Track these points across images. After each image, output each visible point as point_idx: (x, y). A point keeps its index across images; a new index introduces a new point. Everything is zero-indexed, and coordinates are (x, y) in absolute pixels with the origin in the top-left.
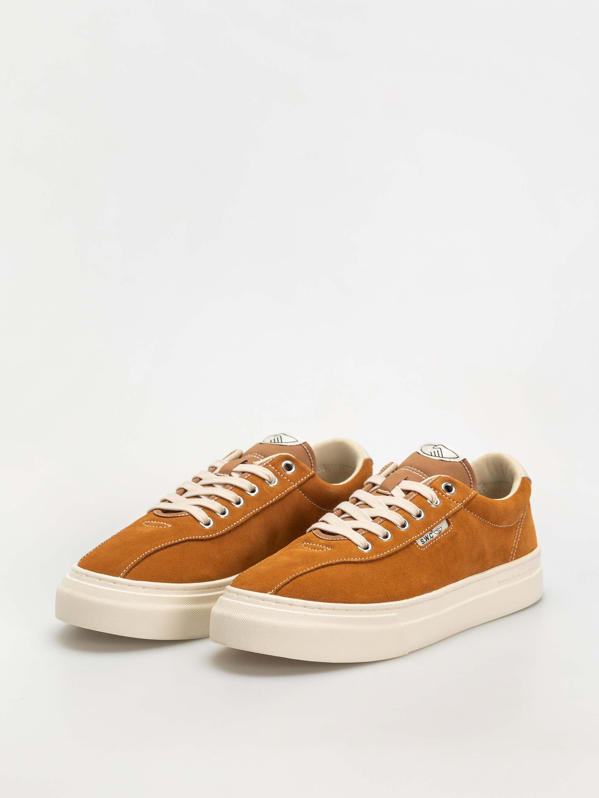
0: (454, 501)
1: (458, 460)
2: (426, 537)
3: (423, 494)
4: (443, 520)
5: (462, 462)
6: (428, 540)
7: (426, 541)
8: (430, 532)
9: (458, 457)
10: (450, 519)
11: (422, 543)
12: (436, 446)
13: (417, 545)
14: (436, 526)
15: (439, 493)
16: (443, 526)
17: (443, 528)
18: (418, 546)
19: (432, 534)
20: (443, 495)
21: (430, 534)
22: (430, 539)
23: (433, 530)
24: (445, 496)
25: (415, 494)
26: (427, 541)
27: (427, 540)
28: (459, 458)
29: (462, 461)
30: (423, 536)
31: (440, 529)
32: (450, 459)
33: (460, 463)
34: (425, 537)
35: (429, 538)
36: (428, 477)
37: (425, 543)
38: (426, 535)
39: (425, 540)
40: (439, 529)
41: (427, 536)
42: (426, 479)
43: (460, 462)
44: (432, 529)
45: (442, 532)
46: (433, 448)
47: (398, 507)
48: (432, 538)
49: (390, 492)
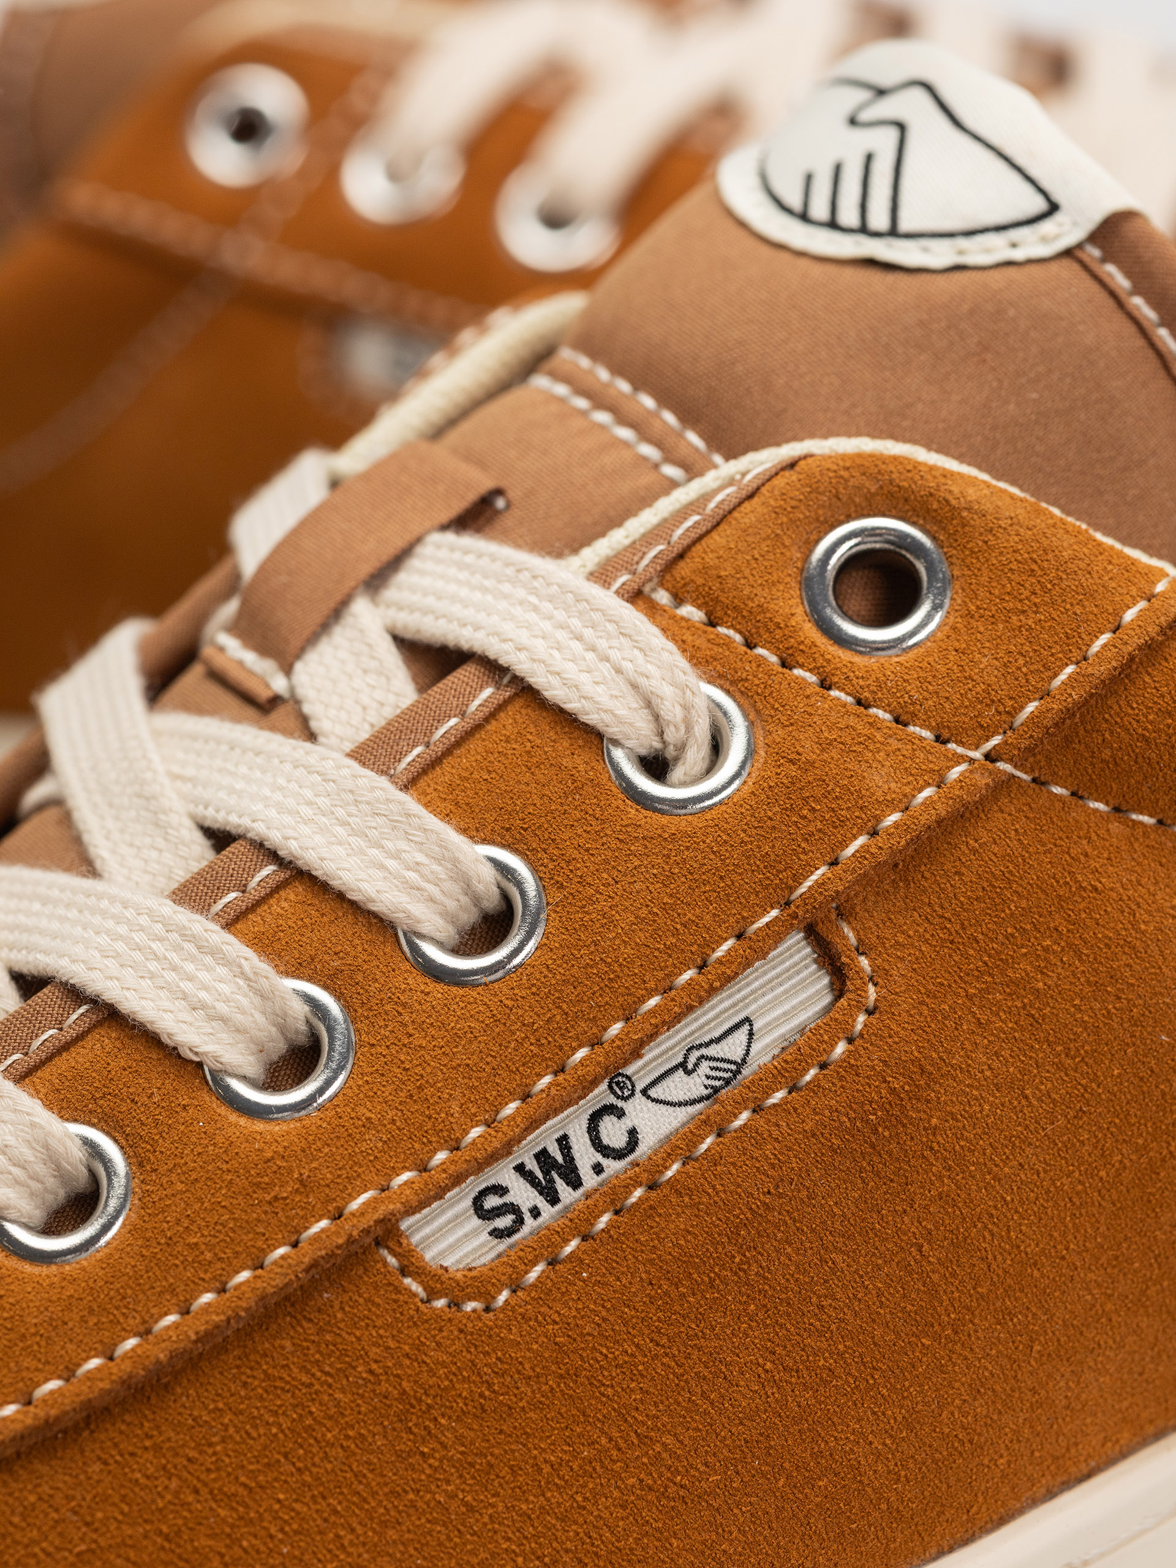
0: (914, 719)
1: (1044, 240)
2: (543, 1156)
3: (555, 691)
4: (775, 935)
5: (1095, 252)
6: (575, 1183)
7: (541, 1203)
8: (601, 1094)
9: (1053, 208)
10: (847, 930)
11: (497, 1234)
12: (881, 92)
13: (404, 1271)
14: (669, 1020)
15: (760, 651)
16: (763, 1010)
17: (770, 1027)
18: (416, 1287)
19: (620, 1114)
20: (798, 672)
21: (595, 1119)
22: (598, 1169)
23: (640, 1071)
24: (812, 678)
25: (488, 692)
26: (554, 1200)
27: (560, 1185)
28: (1058, 217)
29: (1094, 237)
30: (507, 1149)
31: (733, 1047)
32: (962, 243)
33: (1068, 269)
34: (532, 1165)
35: (585, 1156)
36: (717, 459)
37: (530, 1223)
38: (546, 1138)
39: (523, 1195)
40: (711, 1051)
41: (564, 1142)
42: (690, 480)
43: (1068, 253)
44: (626, 1063)
45: (746, 1071)
46: (853, 122)
47: (274, 856)
48: (618, 1154)
49: (287, 669)
